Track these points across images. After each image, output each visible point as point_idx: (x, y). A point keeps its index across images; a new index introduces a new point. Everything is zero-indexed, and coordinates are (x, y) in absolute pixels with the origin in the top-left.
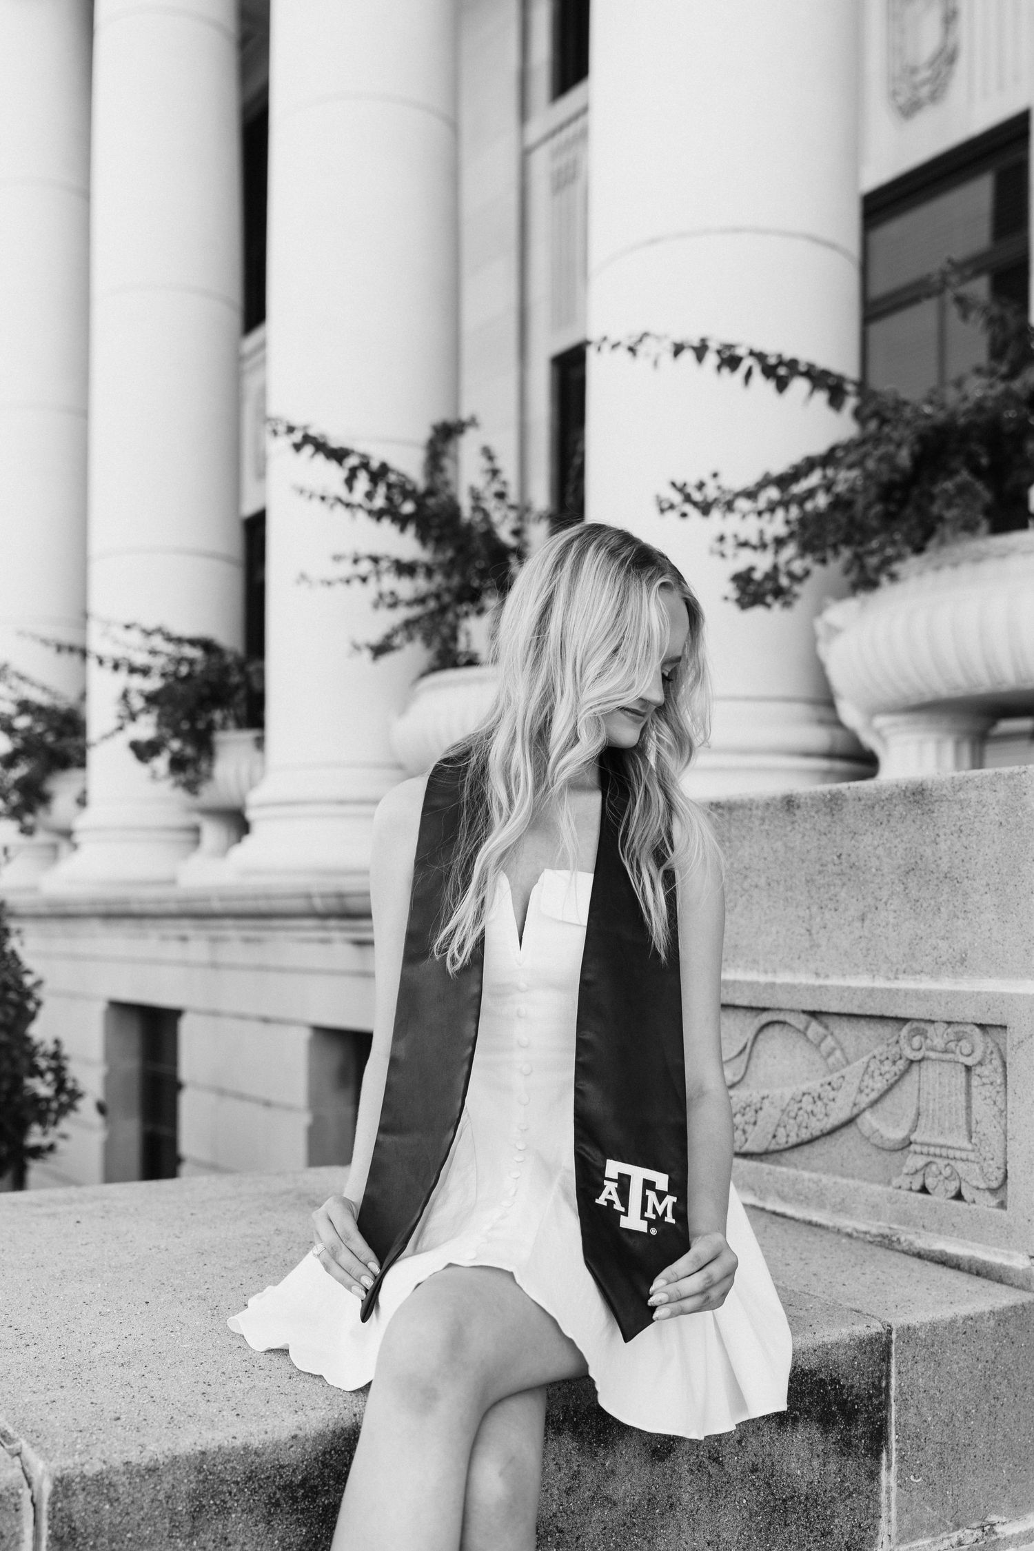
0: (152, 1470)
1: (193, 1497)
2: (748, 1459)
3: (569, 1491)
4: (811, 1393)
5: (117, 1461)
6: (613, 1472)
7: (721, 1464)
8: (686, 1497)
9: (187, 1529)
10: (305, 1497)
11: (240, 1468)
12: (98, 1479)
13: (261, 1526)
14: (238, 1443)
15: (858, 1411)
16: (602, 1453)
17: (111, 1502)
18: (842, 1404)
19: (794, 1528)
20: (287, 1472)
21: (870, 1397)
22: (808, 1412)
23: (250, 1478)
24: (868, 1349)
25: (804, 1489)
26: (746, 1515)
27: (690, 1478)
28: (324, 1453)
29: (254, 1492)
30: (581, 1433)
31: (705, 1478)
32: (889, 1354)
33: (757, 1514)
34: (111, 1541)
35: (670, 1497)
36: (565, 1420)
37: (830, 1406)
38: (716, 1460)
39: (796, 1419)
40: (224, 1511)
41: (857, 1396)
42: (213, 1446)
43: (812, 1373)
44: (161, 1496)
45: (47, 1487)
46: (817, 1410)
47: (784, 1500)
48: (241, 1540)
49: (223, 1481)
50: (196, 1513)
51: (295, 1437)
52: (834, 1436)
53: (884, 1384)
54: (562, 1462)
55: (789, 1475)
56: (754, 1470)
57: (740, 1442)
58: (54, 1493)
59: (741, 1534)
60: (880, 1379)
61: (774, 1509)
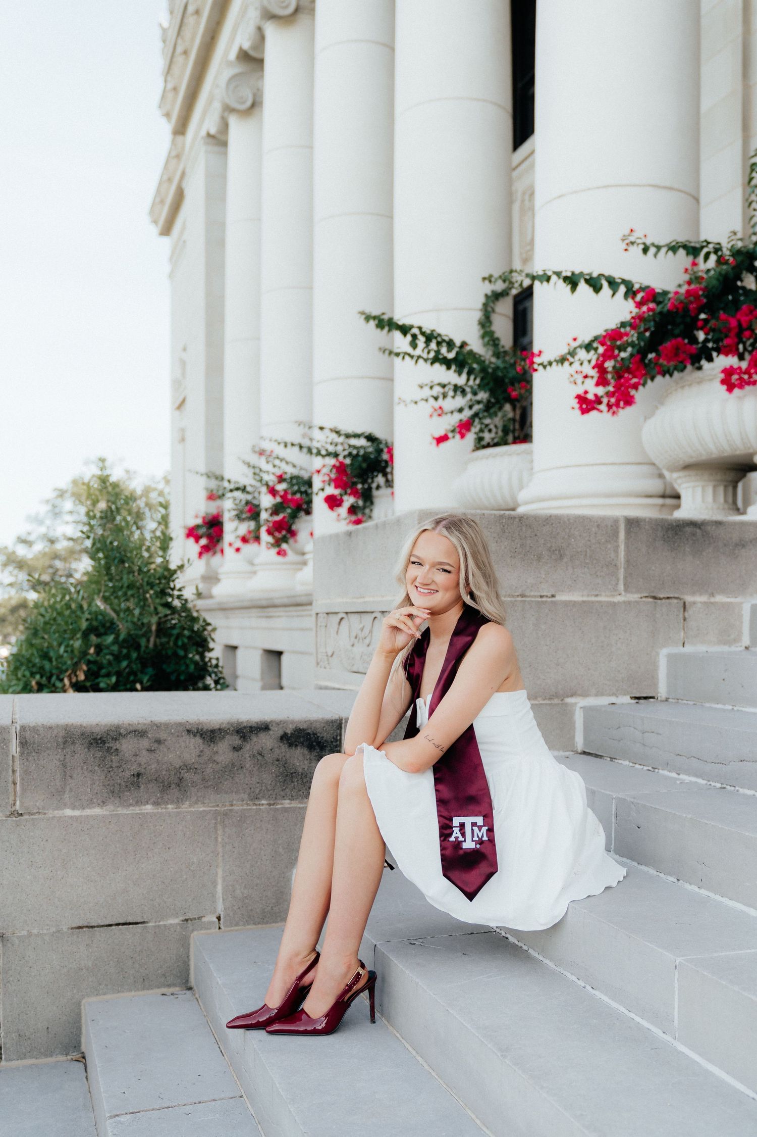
0: (50, 728)
1: (64, 737)
2: (275, 756)
3: (199, 756)
4: (303, 737)
5: (40, 724)
6: (217, 752)
7: (263, 756)
8: (248, 766)
9: (62, 747)
10: (101, 743)
11: (79, 731)
12: (34, 728)
13: (86, 750)
14: (78, 724)
15: (326, 746)
16: (212, 745)
17: (38, 735)
18: (319, 743)
19: (296, 783)
20: (95, 735)
21: (332, 742)
22: (303, 744)
23: (82, 735)
24: (331, 724)
25: (301, 771)
26: (274, 775)
27: (249, 759)
28: (108, 731)
29: (84, 739)
30: (204, 738)
31: (256, 760)
32: (341, 728)
33: (279, 776)
34: (38, 746)
35: (241, 764)
36: (197, 732)
37: (312, 743)
38: (261, 754)
39: (296, 746)
40: (73, 743)
41: (326, 741)
42: (70, 723)
43: (304, 730)
44: (54, 736)
45: (18, 728)
46: (306, 743)
47: (292, 773)
48: (80, 752)
49: (73, 734)
50: (65, 742)
51: (97, 724)
52: (315, 753)
53: (339, 738)
54: (196, 746)
55: (293, 765)
56: (278, 760)
57: (271, 750)
58: (20, 730)
59: (272, 782)
60: (337, 736)
61: (287, 776)
